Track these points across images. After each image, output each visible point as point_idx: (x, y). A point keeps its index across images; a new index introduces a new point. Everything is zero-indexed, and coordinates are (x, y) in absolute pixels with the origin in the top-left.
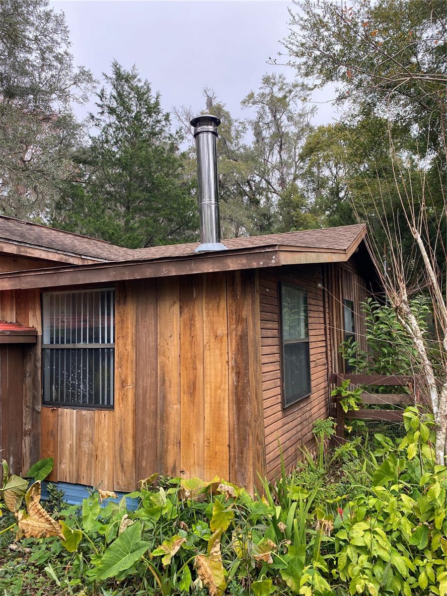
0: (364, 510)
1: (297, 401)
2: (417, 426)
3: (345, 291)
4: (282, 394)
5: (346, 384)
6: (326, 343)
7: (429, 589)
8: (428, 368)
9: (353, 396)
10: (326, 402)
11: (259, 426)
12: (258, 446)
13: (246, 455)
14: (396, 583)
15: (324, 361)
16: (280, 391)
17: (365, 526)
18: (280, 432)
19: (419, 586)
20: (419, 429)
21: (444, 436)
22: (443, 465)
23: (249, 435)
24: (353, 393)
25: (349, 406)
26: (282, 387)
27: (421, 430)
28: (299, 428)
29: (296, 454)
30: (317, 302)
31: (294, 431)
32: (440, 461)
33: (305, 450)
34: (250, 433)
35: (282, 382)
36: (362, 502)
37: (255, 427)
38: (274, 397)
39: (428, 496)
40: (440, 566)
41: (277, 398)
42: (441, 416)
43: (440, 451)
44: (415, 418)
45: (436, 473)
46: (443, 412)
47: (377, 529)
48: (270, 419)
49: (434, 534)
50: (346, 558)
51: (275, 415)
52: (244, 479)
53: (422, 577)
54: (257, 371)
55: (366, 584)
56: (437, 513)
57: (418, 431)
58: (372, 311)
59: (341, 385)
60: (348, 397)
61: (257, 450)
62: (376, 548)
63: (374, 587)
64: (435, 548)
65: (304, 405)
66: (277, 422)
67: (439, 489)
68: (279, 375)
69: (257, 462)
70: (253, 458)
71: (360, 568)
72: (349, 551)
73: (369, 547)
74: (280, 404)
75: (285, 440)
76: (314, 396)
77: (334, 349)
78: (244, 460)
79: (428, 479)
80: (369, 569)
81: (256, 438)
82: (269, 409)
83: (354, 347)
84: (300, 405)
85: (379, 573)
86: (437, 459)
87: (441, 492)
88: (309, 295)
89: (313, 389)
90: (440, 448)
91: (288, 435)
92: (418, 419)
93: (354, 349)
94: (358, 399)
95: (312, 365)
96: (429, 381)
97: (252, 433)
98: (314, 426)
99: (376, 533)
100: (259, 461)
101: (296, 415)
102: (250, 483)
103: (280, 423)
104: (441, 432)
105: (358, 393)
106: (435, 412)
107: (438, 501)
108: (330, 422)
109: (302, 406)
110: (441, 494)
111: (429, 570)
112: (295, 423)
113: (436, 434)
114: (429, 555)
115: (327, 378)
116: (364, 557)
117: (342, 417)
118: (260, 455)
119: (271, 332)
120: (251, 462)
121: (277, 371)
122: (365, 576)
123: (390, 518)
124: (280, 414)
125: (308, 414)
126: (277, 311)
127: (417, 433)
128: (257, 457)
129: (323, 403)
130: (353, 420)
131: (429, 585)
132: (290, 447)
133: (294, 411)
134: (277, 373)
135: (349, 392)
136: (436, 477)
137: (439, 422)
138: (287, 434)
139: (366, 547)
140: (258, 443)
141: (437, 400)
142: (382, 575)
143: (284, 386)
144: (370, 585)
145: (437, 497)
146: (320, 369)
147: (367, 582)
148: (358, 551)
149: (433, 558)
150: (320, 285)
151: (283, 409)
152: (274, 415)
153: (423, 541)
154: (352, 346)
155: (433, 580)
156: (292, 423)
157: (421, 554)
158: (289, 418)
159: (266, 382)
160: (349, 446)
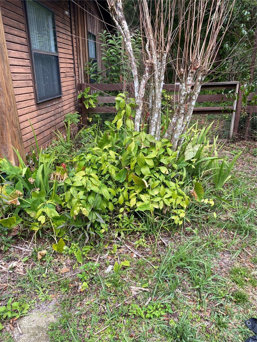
0: (83, 163)
1: (49, 99)
2: (124, 106)
3: (89, 25)
4: (35, 92)
5: (87, 90)
6: (74, 61)
7: (125, 204)
8: (134, 63)
9: (92, 98)
10: (75, 103)
11: (12, 114)
12: (13, 129)
13: (6, 136)
14: (104, 204)
15: (72, 74)
16: (33, 90)
17: (83, 173)
18: (35, 120)
19: (119, 203)
20: (125, 108)
21: (140, 112)
22: (138, 131)
23: (6, 121)
24: (92, 96)
25: (90, 105)
26: (34, 86)
27: (126, 109)
28: (53, 118)
29: (51, 135)
30: (65, 26)
31: (49, 120)
32: (137, 129)
33: (58, 134)
34: (7, 120)
35: (34, 83)
36: (82, 158)
37: (10, 115)
38: (28, 94)
39: (127, 151)
40: (132, 190)
41: (30, 95)
42: (140, 98)
43: (137, 123)
44: (123, 101)
45: (133, 136)
46: (141, 96)
47: (92, 174)
48: (24, 110)
49: (130, 173)
50: (70, 195)
51: (30, 107)
52: (7, 153)
53: (121, 197)
54: (5, 70)
55: (80, 210)
56: (132, 160)
57: (124, 110)
58: (106, 40)
59: (84, 91)
60: (89, 99)
61: (13, 131)
62: (90, 186)
63: (86, 210)
64: (130, 181)
65: (57, 103)
66: (32, 113)
67: (134, 145)
68: (31, 77)
69: (14, 141)
70: (11, 138)
71: (77, 200)
72: (72, 190)
73: (85, 185)
74: (33, 100)
75: (40, 126)
76: (64, 98)
77: (81, 67)
78: (5, 140)
79: (128, 141)
80: (84, 199)
81: (11, 124)
82: (23, 102)
83: (94, 66)
84: (53, 102)
85: (91, 200)
86: (135, 128)
87: (135, 147)
88: (56, 17)
89: (64, 93)
90: (137, 120)
91: (43, 123)
92: (125, 101)
93: (94, 67)
94: (95, 100)
95: (62, 75)
96: (133, 73)
97: (8, 120)
98: (65, 118)
99: (90, 176)
100: (16, 141)
101: (50, 110)
102: (11, 155)
103: (35, 114)
104: (139, 110)
105: (96, 96)
106: (136, 97)
107: (133, 153)
108: (76, 114)
109: (54, 103)
110: (135, 149)
111: (125, 193)
112: (49, 115)
113: (135, 111)
114: (126, 185)
115: (75, 87)
116: (81, 193)
117: (86, 112)
118: (16, 135)
119: (18, 39)
120: (10, 140)
121: (29, 74)
122: (81, 205)
123: (102, 167)
124: (34, 107)
125: (60, 110)
126: (24, 22)
127: (124, 111)
128: (14, 137)
129: (73, 104)
130: (93, 114)
131: (125, 201)
132: (46, 130)
133: (48, 106)
134: (29, 76)
135: (89, 96)
136: (133, 139)
137: (138, 103)
138: (42, 121)
139: (83, 186)
140: (13, 127)
141: (138, 88)
142: (93, 201)
143: (36, 86)
144: (84, 209)
145: (132, 150)
146: (69, 80)
147: (81, 208)
148: (78, 190)
149: (128, 186)
150: (67, 13)
151: (37, 103)
152: (28, 108)
153: (123, 178)
154: (93, 65)
155: (127, 199)
156: (46, 114)
157: (121, 185)
158: (43, 111)
159: (17, 81)
160: (89, 130)
